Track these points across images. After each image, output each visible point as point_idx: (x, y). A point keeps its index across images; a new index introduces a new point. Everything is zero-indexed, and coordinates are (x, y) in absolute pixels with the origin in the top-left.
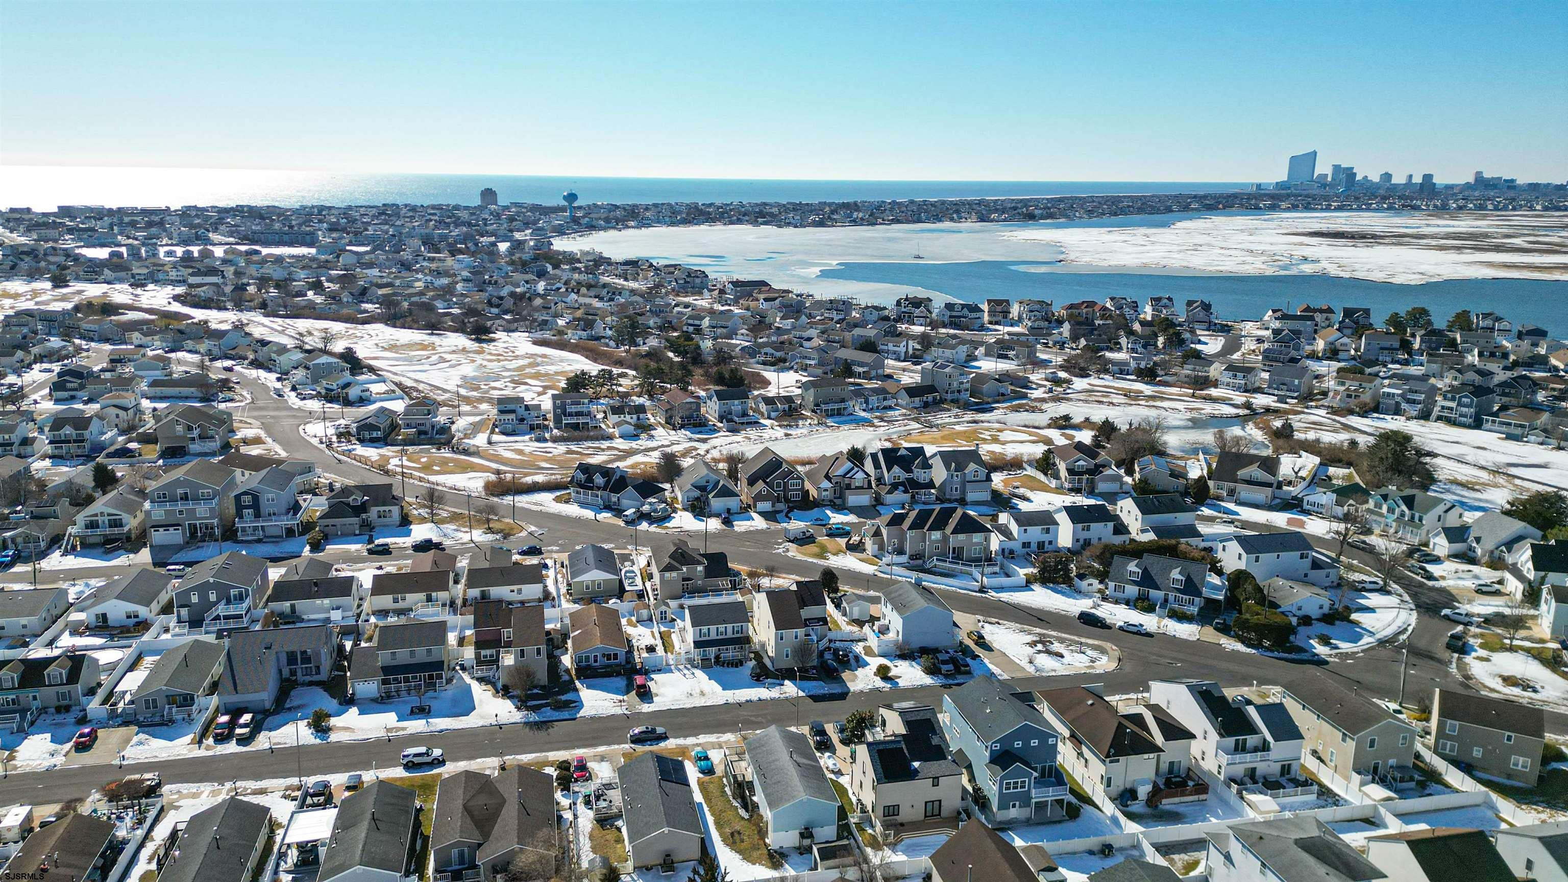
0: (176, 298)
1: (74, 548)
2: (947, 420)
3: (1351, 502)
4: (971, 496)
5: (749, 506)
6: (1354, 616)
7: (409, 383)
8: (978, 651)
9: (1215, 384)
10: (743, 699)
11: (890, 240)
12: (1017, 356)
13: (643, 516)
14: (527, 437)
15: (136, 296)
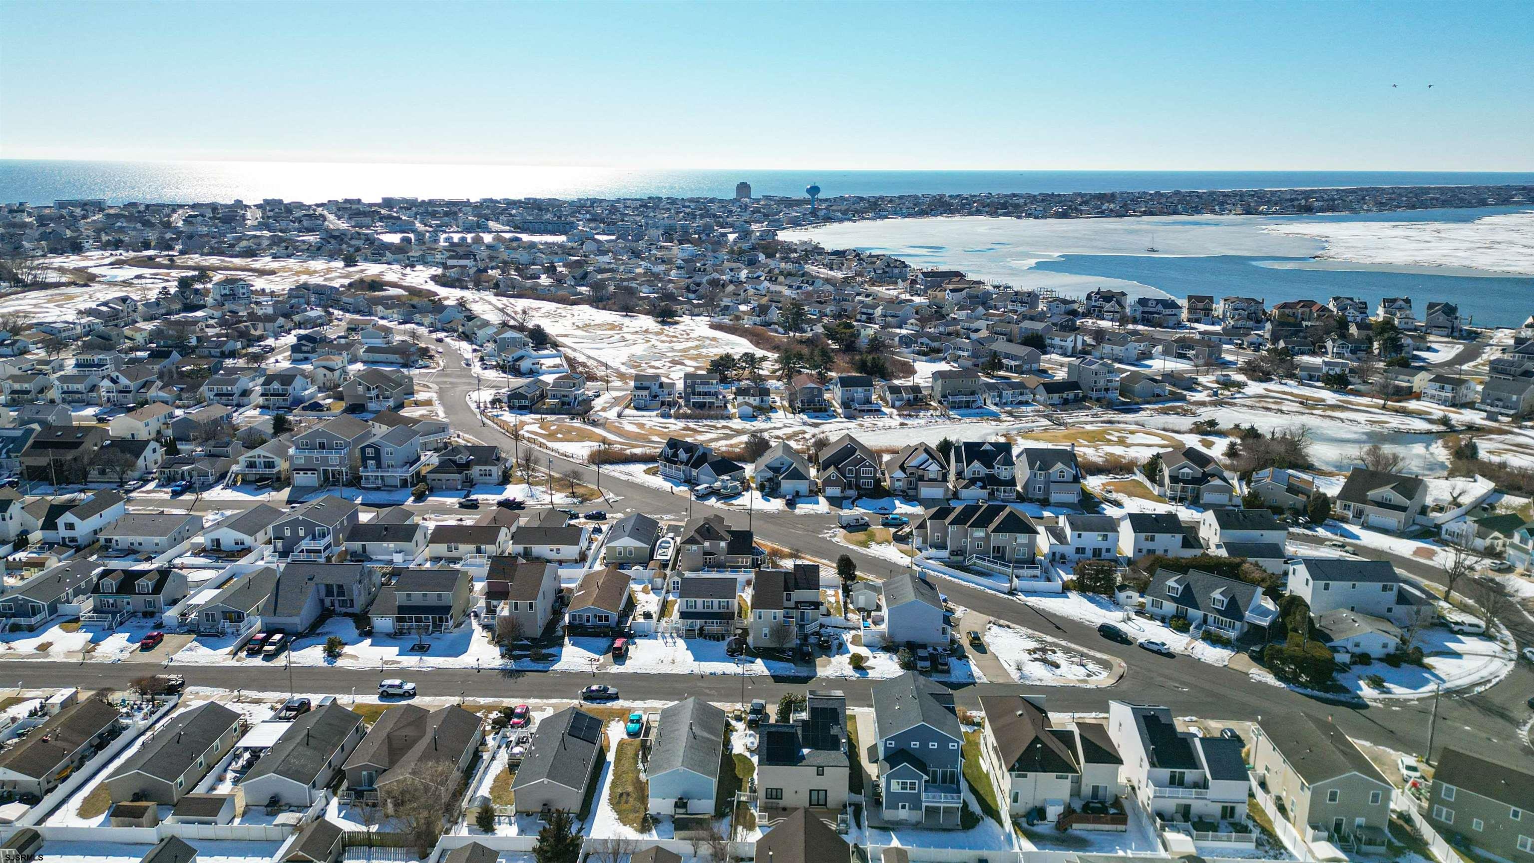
0: (434, 278)
1: (235, 482)
2: (1083, 419)
3: (1496, 534)
4: (1054, 497)
5: (820, 491)
6: (1428, 661)
7: (581, 359)
8: (970, 652)
9: (1418, 397)
10: (708, 672)
11: (1131, 232)
12: (1196, 356)
13: (713, 493)
14: (655, 413)
15: (405, 275)
